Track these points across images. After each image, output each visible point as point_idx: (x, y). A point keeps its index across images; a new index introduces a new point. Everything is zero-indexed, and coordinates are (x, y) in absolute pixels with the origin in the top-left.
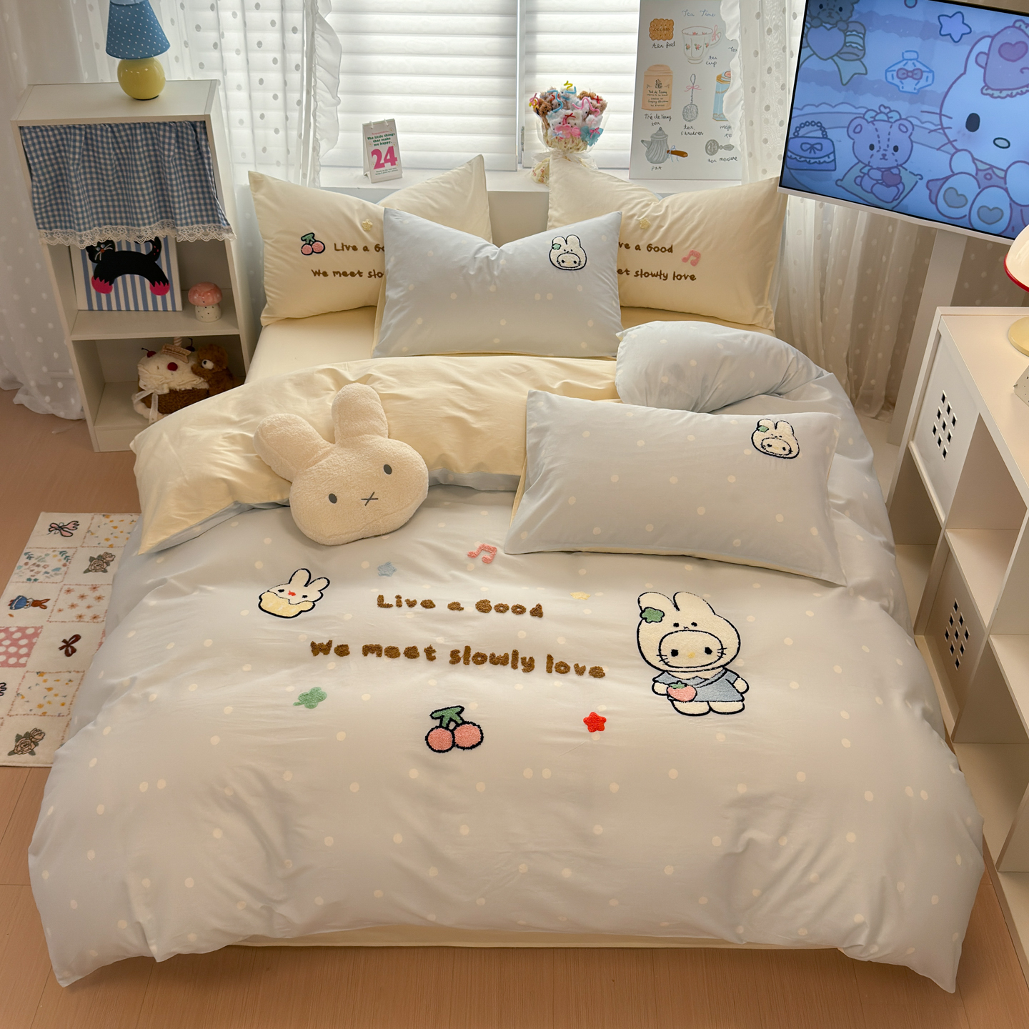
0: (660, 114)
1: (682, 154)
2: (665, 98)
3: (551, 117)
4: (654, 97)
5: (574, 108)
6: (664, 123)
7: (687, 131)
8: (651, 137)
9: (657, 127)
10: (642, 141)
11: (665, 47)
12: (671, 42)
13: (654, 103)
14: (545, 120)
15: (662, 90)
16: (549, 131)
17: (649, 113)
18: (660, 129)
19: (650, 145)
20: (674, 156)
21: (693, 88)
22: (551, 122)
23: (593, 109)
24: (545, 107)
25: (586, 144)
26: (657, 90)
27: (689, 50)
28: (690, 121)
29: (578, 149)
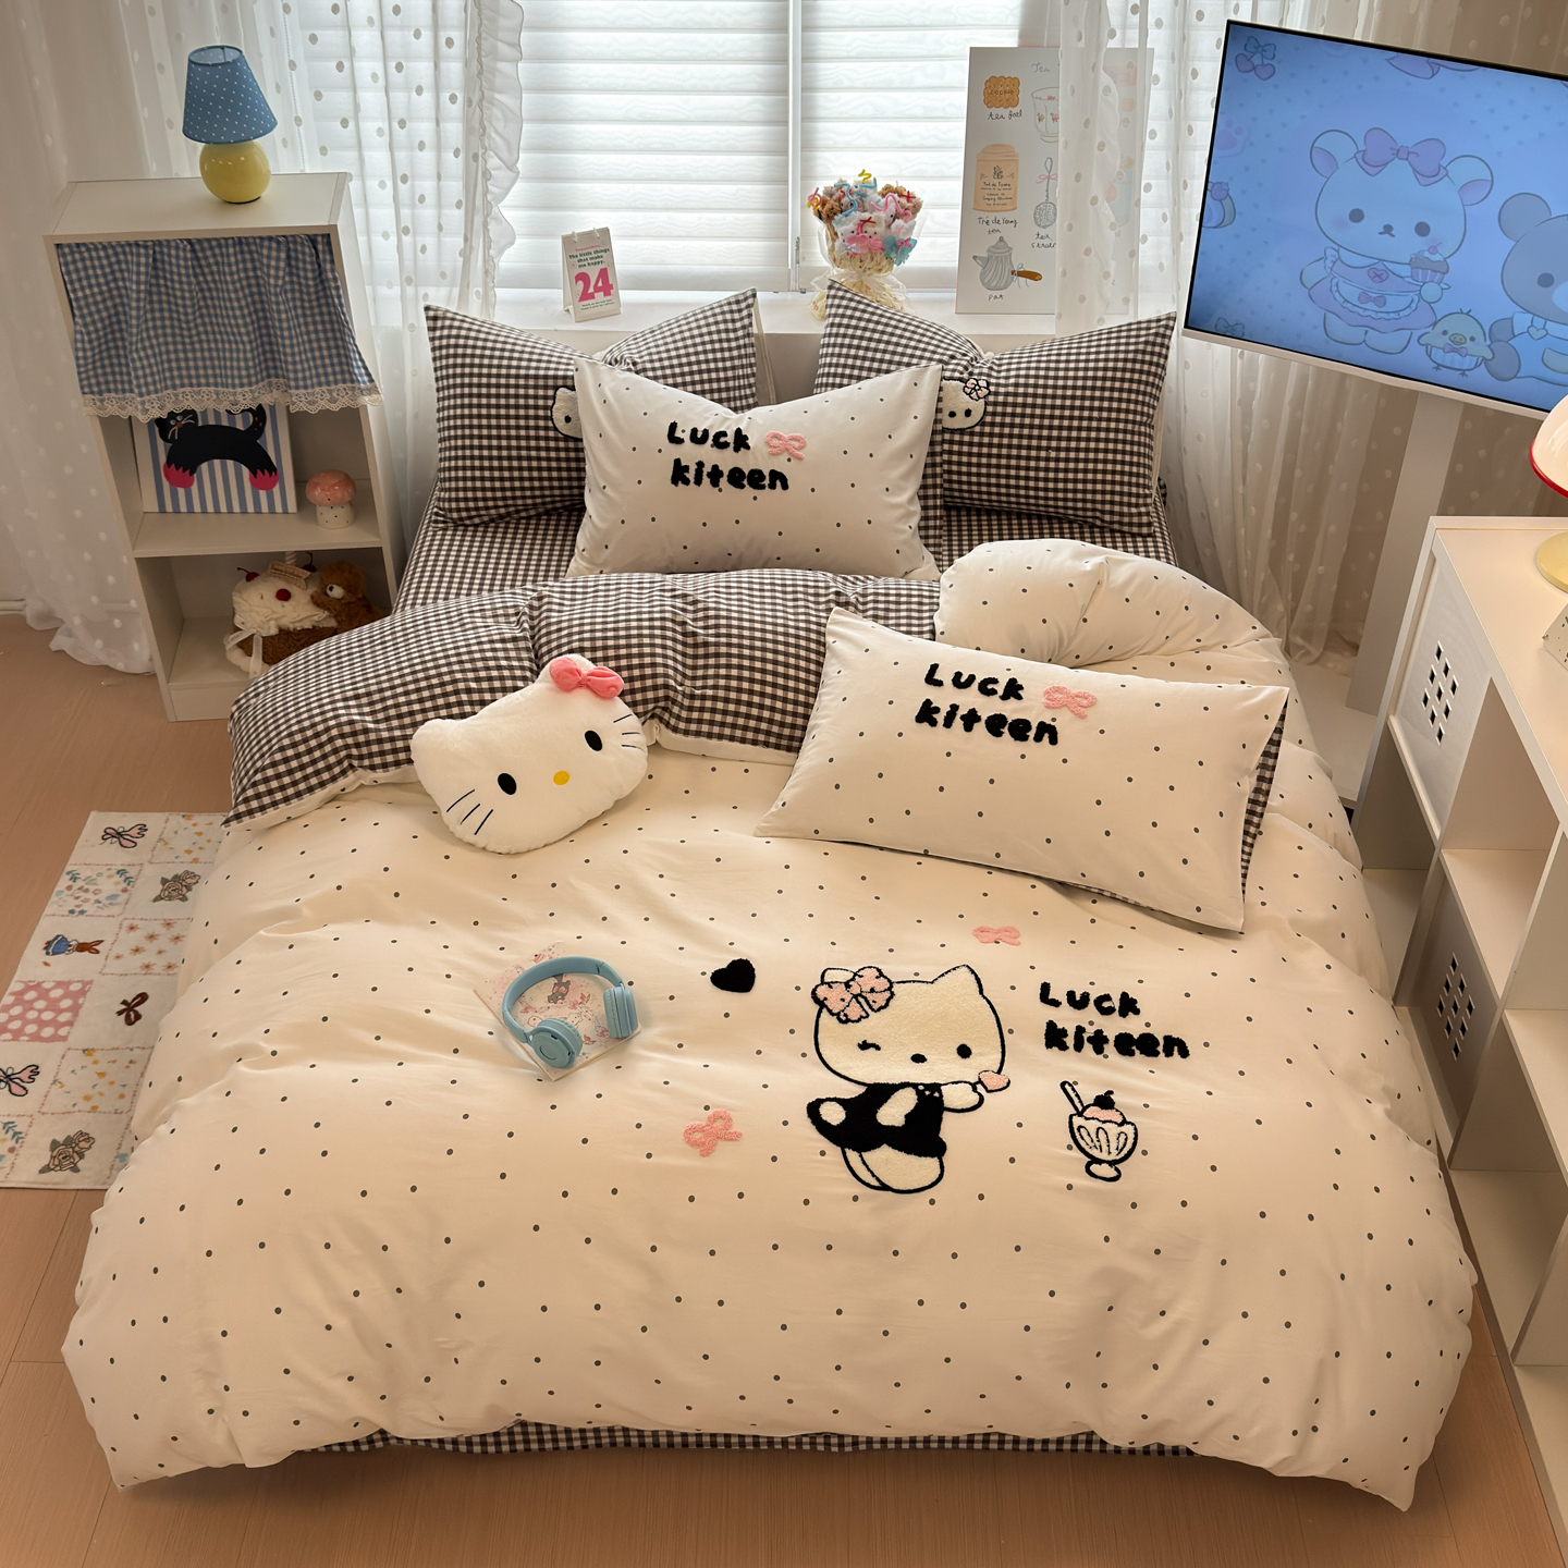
0: (1000, 216)
1: (1034, 276)
2: (1008, 194)
3: (839, 222)
4: (992, 192)
5: (873, 209)
6: (1006, 230)
7: (1041, 242)
8: (989, 251)
9: (996, 237)
10: (975, 257)
11: (1007, 117)
12: (1015, 110)
13: (991, 202)
14: (830, 228)
15: (1003, 181)
16: (837, 244)
17: (984, 215)
18: (1001, 239)
19: (986, 263)
20: (1022, 279)
21: (1049, 178)
22: (839, 230)
23: (902, 211)
24: (830, 208)
25: (891, 263)
26: (996, 182)
27: (1043, 124)
28: (1044, 227)
29: (880, 270)
